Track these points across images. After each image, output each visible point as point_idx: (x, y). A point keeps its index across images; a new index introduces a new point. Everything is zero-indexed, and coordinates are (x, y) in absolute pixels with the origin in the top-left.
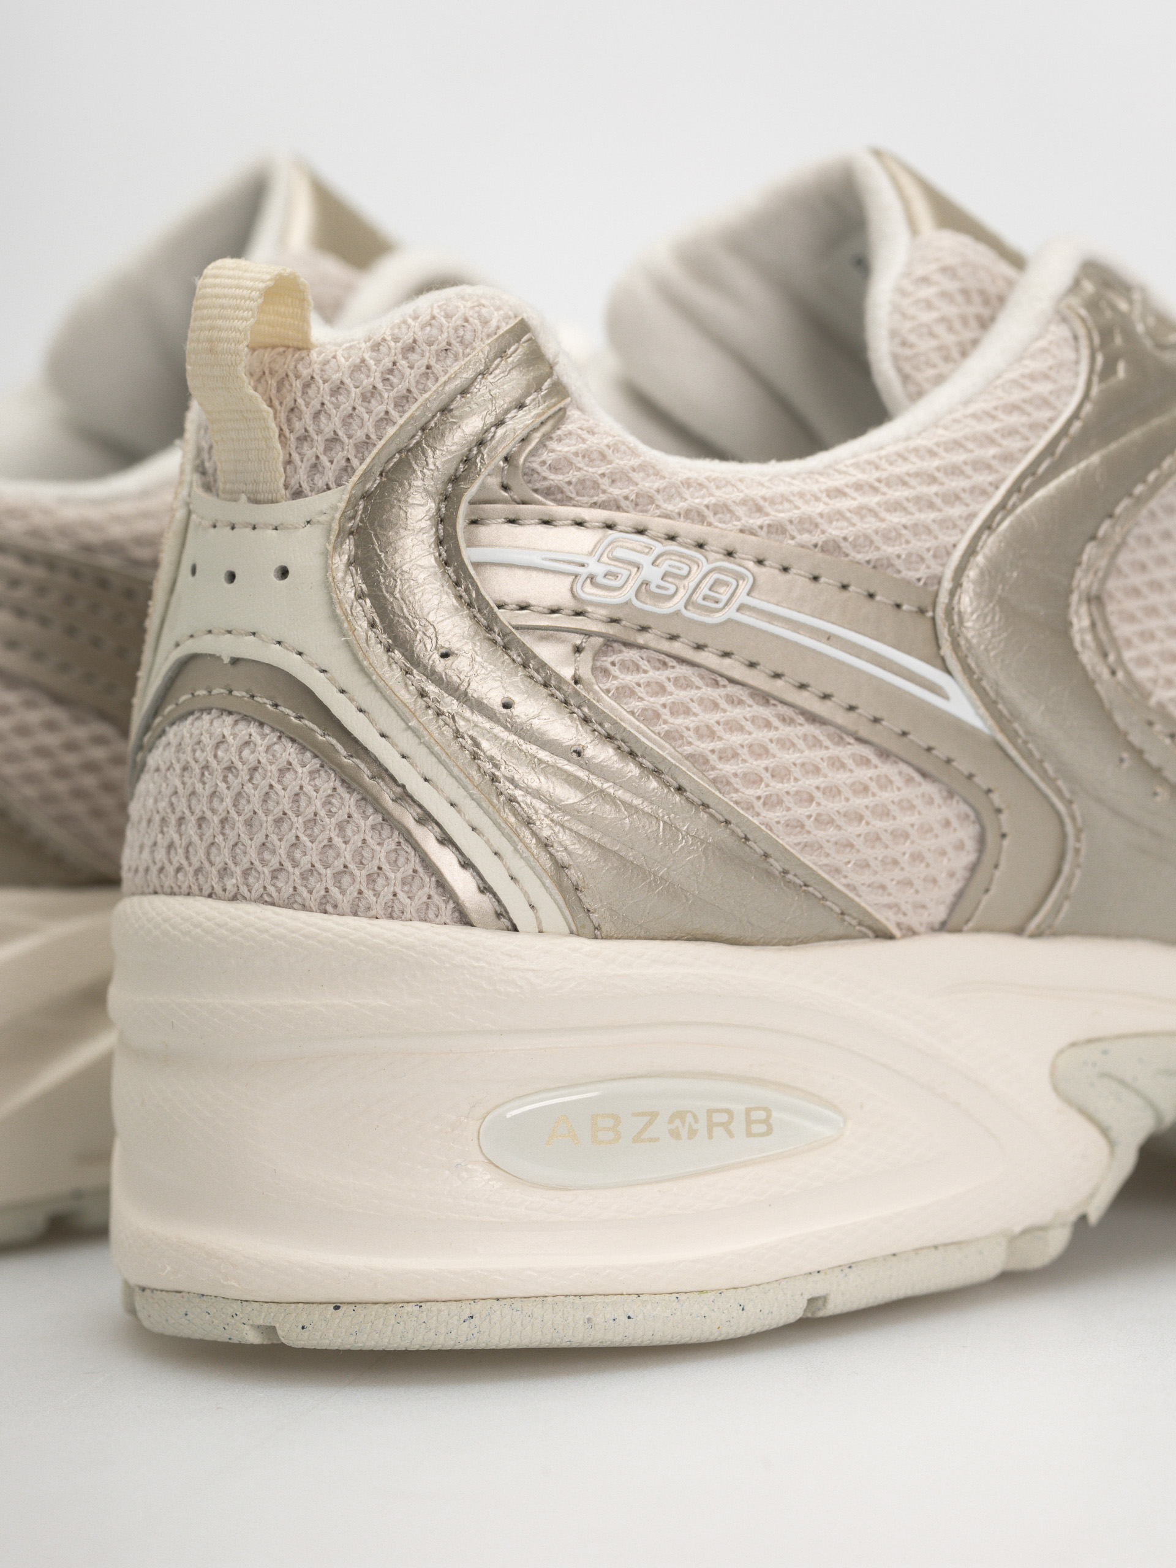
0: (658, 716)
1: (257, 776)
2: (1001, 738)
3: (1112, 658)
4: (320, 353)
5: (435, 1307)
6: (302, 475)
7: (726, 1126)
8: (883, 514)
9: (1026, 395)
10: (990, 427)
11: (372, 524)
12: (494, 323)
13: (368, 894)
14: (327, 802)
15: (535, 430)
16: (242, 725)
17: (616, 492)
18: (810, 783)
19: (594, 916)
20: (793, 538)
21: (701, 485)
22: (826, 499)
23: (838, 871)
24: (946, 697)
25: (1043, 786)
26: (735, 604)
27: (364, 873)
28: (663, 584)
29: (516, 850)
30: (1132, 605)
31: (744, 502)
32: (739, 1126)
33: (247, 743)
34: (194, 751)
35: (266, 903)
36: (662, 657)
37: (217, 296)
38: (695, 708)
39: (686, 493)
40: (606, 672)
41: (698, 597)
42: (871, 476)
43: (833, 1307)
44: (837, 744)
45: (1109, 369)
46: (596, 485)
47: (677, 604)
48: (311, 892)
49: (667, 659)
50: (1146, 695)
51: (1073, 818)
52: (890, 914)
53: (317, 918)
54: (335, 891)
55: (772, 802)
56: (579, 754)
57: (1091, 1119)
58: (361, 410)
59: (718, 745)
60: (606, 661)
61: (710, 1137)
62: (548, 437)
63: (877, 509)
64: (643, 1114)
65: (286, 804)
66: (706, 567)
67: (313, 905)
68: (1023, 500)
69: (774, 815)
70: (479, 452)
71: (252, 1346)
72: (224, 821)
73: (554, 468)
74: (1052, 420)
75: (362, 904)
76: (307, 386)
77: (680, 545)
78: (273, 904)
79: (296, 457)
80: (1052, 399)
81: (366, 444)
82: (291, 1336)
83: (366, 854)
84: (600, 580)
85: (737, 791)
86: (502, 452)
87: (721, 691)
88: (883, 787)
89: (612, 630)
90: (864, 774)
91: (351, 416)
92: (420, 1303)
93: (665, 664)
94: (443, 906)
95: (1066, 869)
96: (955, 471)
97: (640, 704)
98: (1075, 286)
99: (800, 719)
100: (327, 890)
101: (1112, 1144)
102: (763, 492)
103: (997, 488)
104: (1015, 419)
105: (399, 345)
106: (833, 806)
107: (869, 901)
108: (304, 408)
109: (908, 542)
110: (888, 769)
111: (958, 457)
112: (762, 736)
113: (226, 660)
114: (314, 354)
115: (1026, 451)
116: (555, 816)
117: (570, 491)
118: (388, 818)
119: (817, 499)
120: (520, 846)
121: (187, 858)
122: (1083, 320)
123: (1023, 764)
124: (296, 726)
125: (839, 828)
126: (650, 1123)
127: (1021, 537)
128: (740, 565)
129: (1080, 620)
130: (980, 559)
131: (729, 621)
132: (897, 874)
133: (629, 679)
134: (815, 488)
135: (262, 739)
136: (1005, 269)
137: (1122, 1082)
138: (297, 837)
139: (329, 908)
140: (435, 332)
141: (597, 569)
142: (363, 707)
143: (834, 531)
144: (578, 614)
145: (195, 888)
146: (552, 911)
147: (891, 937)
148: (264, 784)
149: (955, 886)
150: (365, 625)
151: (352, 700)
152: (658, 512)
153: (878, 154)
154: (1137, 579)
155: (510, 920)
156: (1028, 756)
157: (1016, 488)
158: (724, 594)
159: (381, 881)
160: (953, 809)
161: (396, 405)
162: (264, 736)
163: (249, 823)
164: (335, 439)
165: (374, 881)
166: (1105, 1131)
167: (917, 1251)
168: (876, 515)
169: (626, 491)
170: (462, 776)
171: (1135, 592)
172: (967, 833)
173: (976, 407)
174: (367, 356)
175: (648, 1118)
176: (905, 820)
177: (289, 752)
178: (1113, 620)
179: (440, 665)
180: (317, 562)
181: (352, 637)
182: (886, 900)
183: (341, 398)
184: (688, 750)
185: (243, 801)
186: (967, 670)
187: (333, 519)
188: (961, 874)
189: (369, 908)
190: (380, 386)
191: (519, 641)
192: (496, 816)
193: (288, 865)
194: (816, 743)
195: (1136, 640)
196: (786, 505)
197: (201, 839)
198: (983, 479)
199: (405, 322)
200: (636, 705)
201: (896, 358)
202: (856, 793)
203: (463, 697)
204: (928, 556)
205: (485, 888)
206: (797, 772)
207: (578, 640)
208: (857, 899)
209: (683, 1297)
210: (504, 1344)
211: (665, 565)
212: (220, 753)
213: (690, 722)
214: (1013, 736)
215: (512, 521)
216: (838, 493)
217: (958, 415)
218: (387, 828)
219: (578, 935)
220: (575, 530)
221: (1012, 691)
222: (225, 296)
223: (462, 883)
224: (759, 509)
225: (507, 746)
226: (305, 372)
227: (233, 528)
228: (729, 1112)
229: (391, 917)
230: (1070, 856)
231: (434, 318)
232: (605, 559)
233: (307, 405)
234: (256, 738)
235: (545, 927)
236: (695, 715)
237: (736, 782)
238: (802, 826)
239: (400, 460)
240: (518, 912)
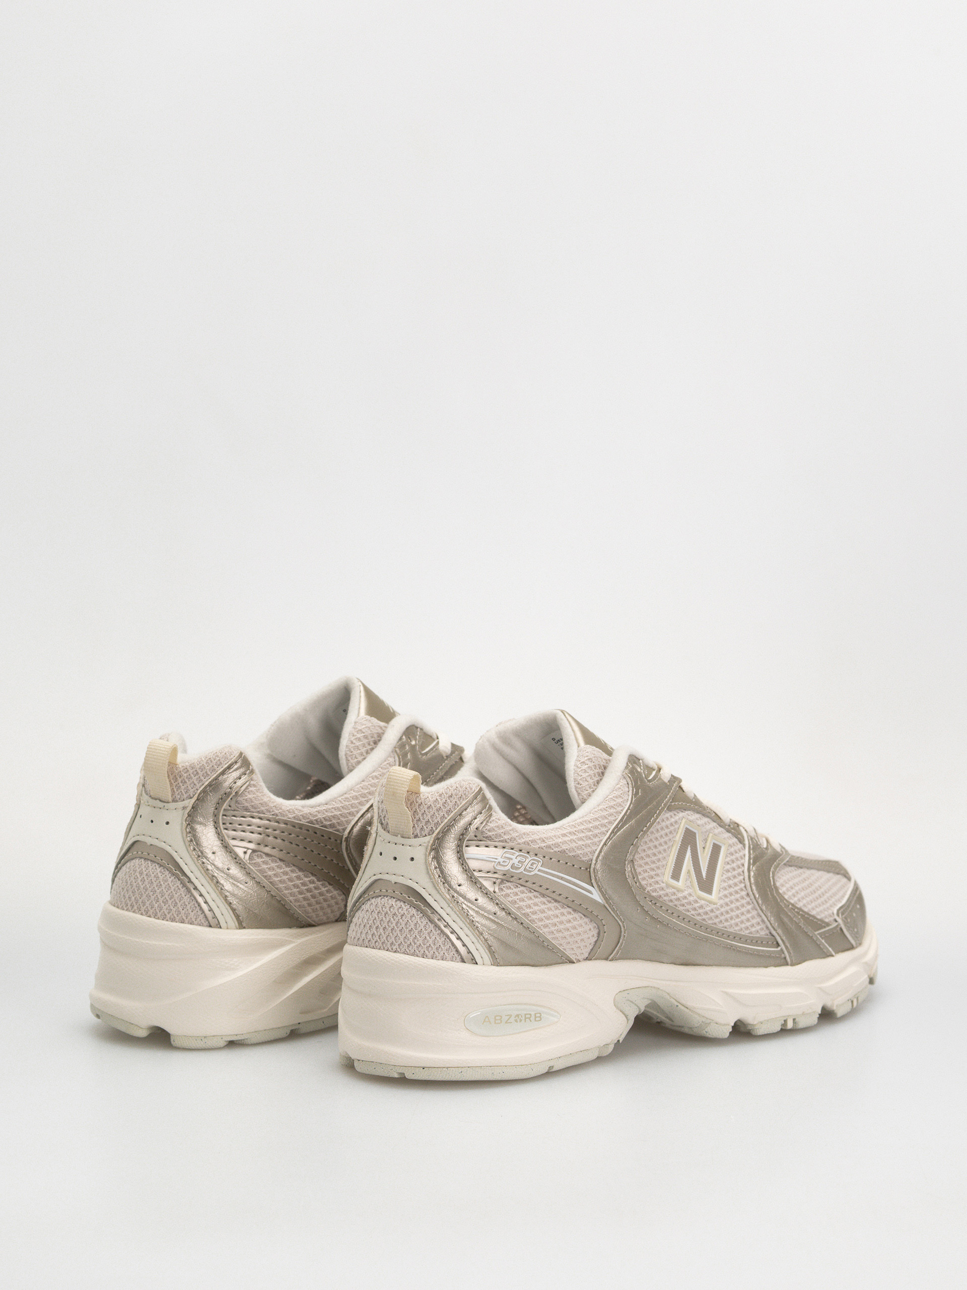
0: (516, 902)
1: (404, 917)
2: (606, 905)
3: (635, 879)
4: (423, 796)
5: (452, 1069)
6: (418, 831)
7: (529, 1018)
8: (577, 841)
9: (615, 803)
10: (605, 813)
11: (439, 847)
12: (473, 789)
13: (437, 953)
14: (425, 926)
15: (484, 820)
16: (398, 902)
17: (506, 837)
18: (555, 920)
19: (498, 960)
20: (553, 849)
21: (528, 834)
22: (561, 837)
23: (561, 945)
24: (592, 894)
25: (616, 918)
26: (537, 869)
27: (435, 947)
28: (518, 864)
29: (478, 941)
30: (641, 862)
31: (540, 839)
32: (533, 1018)
33: (400, 907)
34: (382, 908)
35: (405, 954)
36: (517, 884)
37: (395, 779)
38: (526, 899)
39: (524, 837)
40: (502, 890)
41: (527, 868)
42: (573, 830)
43: (554, 1069)
44: (562, 908)
45: (637, 793)
46: (500, 835)
47: (522, 870)
48: (419, 952)
49: (518, 885)
50: (644, 889)
51: (624, 927)
52: (573, 956)
53: (421, 959)
54: (426, 952)
55: (546, 926)
56: (495, 914)
57: (623, 1013)
58: (436, 814)
59: (531, 910)
60: (502, 886)
61: (525, 1022)
62: (488, 822)
63: (575, 840)
64: (508, 1015)
65: (412, 926)
66: (530, 859)
67: (420, 955)
68: (614, 835)
69: (546, 930)
70: (470, 827)
71: (396, 1078)
72: (392, 929)
73: (489, 831)
74: (622, 810)
75: (435, 956)
76: (420, 805)
77: (523, 852)
78: (408, 954)
79: (416, 826)
80: (622, 803)
81: (437, 824)
82: (409, 1076)
83: (436, 942)
84: (502, 863)
85: (536, 923)
86: (476, 827)
87: (532, 894)
88: (574, 920)
89: (504, 877)
90: (570, 917)
91: (433, 815)
92: (447, 1068)
93: (517, 886)
94: (457, 957)
95: (621, 941)
96: (596, 827)
97: (511, 899)
98: (626, 767)
99: (553, 901)
100: (424, 951)
101: (628, 1020)
102: (545, 835)
103: (607, 832)
104: (612, 811)
105: (447, 795)
106: (562, 927)
107: (569, 953)
108: (419, 812)
109: (584, 850)
110: (576, 915)
111: (597, 823)
112: (543, 907)
113: (393, 883)
114: (421, 795)
115: (615, 820)
116: (489, 932)
117: (493, 837)
118: (442, 931)
119: (559, 837)
120: (480, 941)
121: (379, 939)
122: (630, 778)
123: (612, 912)
124: (416, 904)
125: (563, 933)
126: (510, 1018)
127: (614, 846)
128: (539, 858)
129: (628, 868)
130: (603, 853)
131: (536, 874)
132: (577, 945)
133: (509, 891)
134: (558, 834)
135: (405, 907)
136: (605, 756)
137: (632, 1002)
138: (416, 936)
139: (425, 957)
140: (458, 792)
141: (501, 860)
142: (436, 899)
143: (564, 847)
144: (495, 873)
145: (382, 948)
146: (487, 958)
147: (574, 963)
148: (406, 920)
149: (591, 948)
150: (437, 876)
151: (432, 897)
152: (517, 843)
153: (562, 711)
154: (643, 854)
155: (475, 961)
156: (613, 910)
157: (613, 832)
158: (535, 866)
159: (440, 949)
160: (592, 926)
161: (446, 812)
162: (406, 906)
163: (401, 931)
164: (428, 821)
165: (438, 949)
166: (626, 1016)
167: (576, 1053)
168: (575, 842)
169: (508, 837)
170: (464, 921)
171: (642, 858)
172: (595, 932)
173: (601, 807)
174: (438, 798)
175: (509, 1017)
176: (580, 930)
177: (414, 911)
178: (636, 867)
179: (458, 888)
180: (423, 857)
181: (434, 880)
182: (573, 952)
183: (431, 810)
184: (524, 912)
185: (399, 924)
186: (599, 886)
187: (428, 845)
188: (593, 943)
189: (436, 957)
190: (442, 807)
191: (479, 881)
192: (473, 932)
193: (413, 944)
194: (557, 908)
195: (642, 873)
196: (551, 840)
197: (385, 934)
198: (604, 829)
199: (448, 788)
200: (510, 899)
201: (576, 787)
202: (567, 922)
203: (464, 897)
204: (589, 853)
205: (469, 952)
206: (552, 917)
207: (495, 880)
208: (566, 953)
209: (517, 1067)
210: (470, 1079)
211: (519, 858)
212: (391, 910)
213: (524, 904)
214: (609, 905)
215: (477, 846)
216: (564, 835)
217: (596, 810)
218: (442, 935)
219: (494, 965)
220: (495, 848)
221: (610, 892)
222: (396, 776)
223: (462, 950)
224: (544, 841)
225: (477, 912)
226: (420, 801)
227: (396, 844)
228: (530, 1014)
229: (443, 960)
230: (622, 938)
231: (457, 787)
232: (503, 857)
233: (420, 811)
234: (403, 906)
235: (485, 963)
236: (526, 901)
237: (536, 921)
238: (553, 933)
239: (448, 829)
240: (478, 959)
